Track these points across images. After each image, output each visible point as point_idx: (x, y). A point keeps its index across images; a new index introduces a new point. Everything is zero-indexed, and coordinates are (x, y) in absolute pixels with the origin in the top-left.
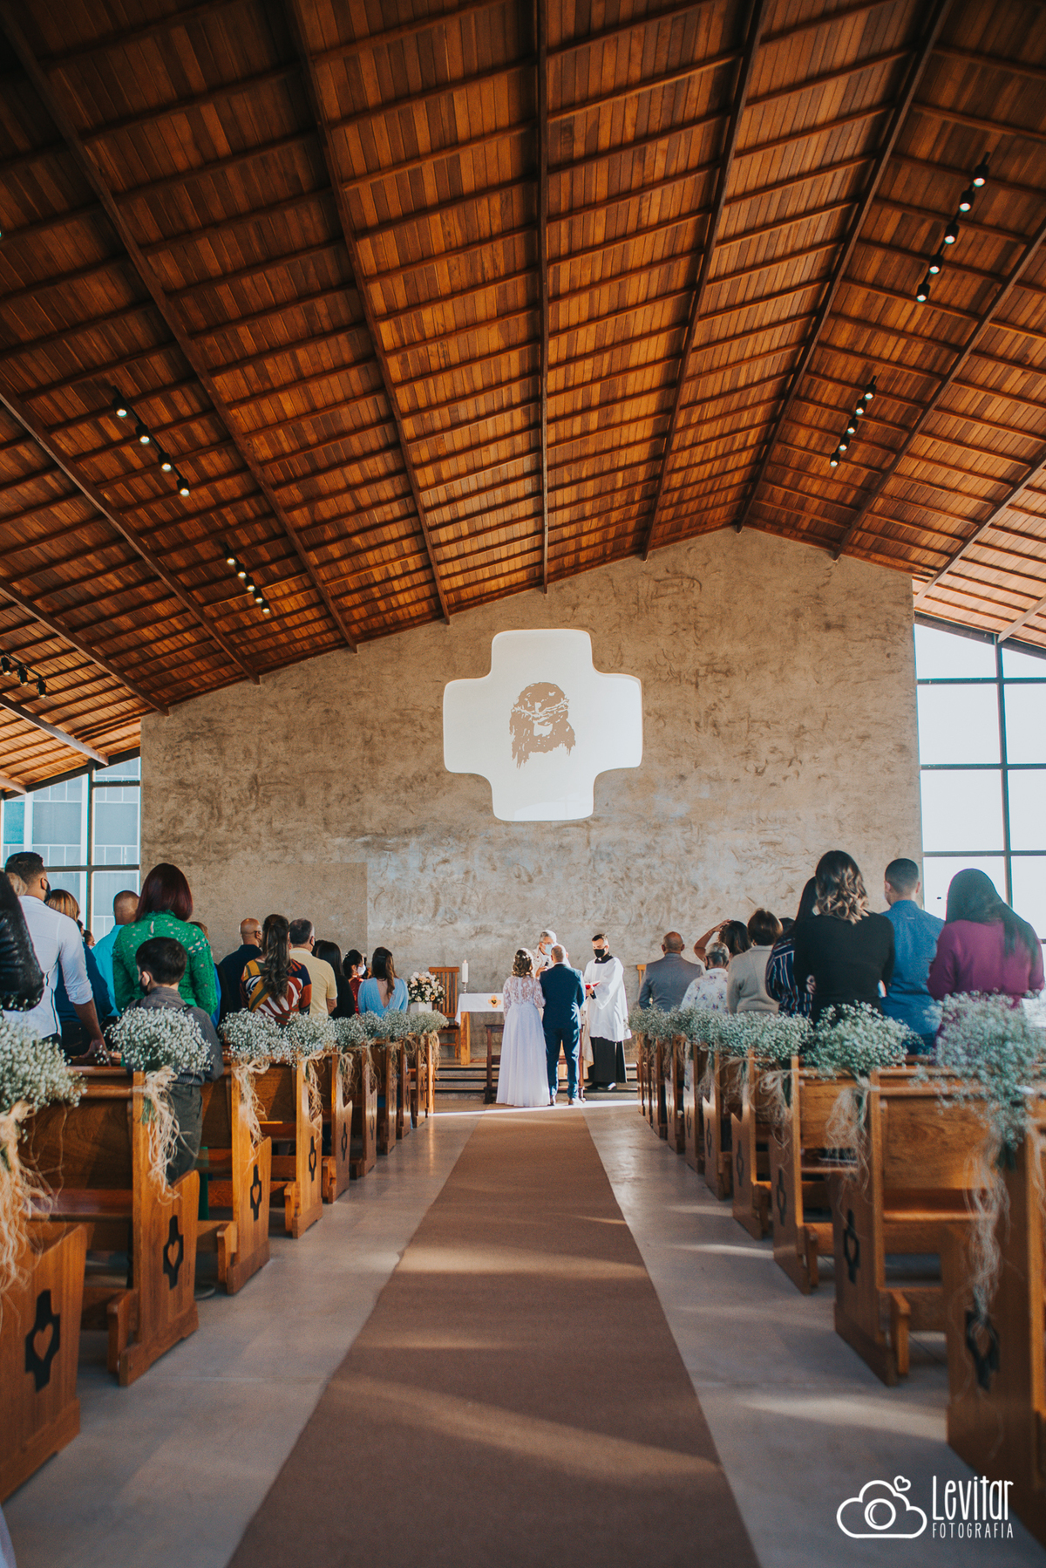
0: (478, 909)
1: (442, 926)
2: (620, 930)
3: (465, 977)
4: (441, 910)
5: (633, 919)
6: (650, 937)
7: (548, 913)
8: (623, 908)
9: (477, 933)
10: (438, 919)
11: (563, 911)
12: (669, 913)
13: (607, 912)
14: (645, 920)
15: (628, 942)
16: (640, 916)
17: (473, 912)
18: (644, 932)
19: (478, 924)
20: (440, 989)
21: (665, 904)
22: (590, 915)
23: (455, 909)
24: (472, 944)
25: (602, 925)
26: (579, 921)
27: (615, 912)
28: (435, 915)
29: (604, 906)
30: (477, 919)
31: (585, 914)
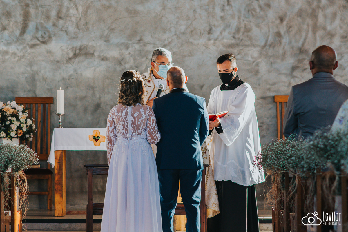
0: (77, 26)
1: (32, 46)
2: (254, 52)
3: (60, 109)
4: (32, 26)
5: (271, 39)
6: (291, 61)
7: (164, 31)
8: (258, 26)
9: (75, 56)
10: (28, 37)
11: (183, 28)
12: (314, 31)
13: (238, 30)
14: (285, 40)
15: (263, 67)
16: (279, 35)
17: (72, 29)
18: (283, 57)
19: (77, 44)
20: (30, 122)
21: (309, 21)
22: (216, 33)
23: (49, 25)
24: (69, 69)
25: (231, 46)
26: (202, 41)
27: (248, 30)
28: (23, 31)
29: (234, 23)
30: (75, 37)
31: (210, 32)
